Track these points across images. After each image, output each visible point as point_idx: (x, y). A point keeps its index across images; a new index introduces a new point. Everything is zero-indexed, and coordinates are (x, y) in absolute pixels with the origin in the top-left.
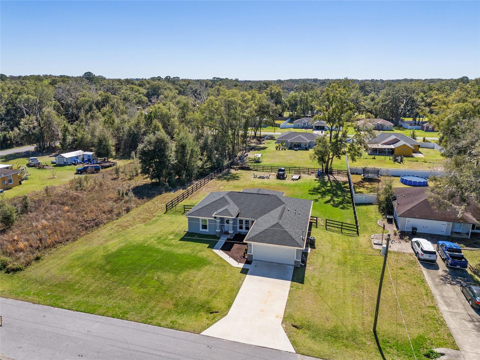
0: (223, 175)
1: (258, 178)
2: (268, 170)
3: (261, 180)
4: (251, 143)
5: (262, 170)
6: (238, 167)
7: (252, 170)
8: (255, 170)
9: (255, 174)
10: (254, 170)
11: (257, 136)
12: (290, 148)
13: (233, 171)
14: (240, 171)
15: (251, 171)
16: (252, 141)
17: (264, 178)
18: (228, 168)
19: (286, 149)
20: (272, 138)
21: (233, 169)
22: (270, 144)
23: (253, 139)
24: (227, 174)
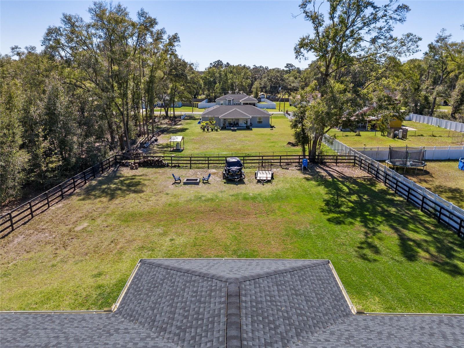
0: (101, 183)
1: (185, 184)
2: (200, 165)
3: (192, 190)
4: (161, 124)
5: (189, 165)
6: (138, 161)
7: (168, 166)
8: (175, 166)
9: (177, 176)
10: (172, 167)
11: (169, 115)
12: (224, 128)
13: (126, 172)
14: (141, 171)
15: (166, 169)
16: (163, 122)
17: (198, 184)
18: (116, 165)
19: (219, 130)
20: (191, 118)
21: (127, 166)
22: (192, 125)
23: (164, 119)
24: (109, 180)
